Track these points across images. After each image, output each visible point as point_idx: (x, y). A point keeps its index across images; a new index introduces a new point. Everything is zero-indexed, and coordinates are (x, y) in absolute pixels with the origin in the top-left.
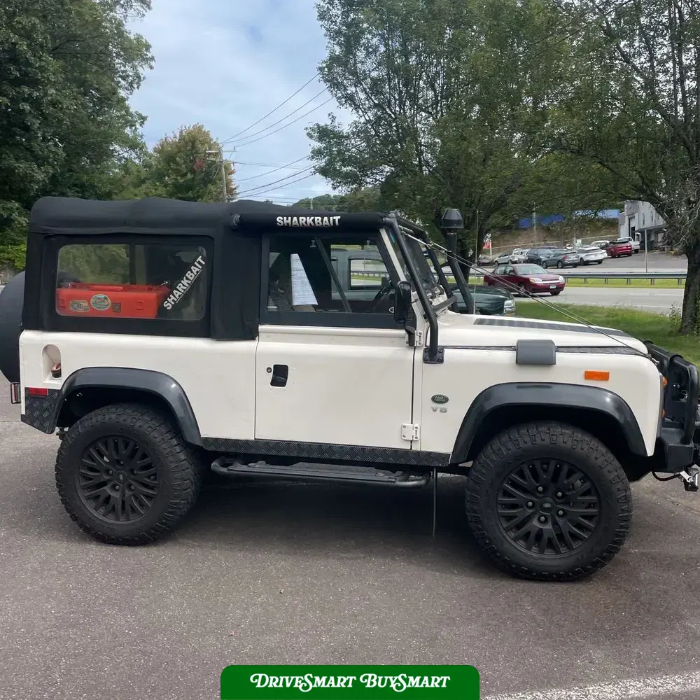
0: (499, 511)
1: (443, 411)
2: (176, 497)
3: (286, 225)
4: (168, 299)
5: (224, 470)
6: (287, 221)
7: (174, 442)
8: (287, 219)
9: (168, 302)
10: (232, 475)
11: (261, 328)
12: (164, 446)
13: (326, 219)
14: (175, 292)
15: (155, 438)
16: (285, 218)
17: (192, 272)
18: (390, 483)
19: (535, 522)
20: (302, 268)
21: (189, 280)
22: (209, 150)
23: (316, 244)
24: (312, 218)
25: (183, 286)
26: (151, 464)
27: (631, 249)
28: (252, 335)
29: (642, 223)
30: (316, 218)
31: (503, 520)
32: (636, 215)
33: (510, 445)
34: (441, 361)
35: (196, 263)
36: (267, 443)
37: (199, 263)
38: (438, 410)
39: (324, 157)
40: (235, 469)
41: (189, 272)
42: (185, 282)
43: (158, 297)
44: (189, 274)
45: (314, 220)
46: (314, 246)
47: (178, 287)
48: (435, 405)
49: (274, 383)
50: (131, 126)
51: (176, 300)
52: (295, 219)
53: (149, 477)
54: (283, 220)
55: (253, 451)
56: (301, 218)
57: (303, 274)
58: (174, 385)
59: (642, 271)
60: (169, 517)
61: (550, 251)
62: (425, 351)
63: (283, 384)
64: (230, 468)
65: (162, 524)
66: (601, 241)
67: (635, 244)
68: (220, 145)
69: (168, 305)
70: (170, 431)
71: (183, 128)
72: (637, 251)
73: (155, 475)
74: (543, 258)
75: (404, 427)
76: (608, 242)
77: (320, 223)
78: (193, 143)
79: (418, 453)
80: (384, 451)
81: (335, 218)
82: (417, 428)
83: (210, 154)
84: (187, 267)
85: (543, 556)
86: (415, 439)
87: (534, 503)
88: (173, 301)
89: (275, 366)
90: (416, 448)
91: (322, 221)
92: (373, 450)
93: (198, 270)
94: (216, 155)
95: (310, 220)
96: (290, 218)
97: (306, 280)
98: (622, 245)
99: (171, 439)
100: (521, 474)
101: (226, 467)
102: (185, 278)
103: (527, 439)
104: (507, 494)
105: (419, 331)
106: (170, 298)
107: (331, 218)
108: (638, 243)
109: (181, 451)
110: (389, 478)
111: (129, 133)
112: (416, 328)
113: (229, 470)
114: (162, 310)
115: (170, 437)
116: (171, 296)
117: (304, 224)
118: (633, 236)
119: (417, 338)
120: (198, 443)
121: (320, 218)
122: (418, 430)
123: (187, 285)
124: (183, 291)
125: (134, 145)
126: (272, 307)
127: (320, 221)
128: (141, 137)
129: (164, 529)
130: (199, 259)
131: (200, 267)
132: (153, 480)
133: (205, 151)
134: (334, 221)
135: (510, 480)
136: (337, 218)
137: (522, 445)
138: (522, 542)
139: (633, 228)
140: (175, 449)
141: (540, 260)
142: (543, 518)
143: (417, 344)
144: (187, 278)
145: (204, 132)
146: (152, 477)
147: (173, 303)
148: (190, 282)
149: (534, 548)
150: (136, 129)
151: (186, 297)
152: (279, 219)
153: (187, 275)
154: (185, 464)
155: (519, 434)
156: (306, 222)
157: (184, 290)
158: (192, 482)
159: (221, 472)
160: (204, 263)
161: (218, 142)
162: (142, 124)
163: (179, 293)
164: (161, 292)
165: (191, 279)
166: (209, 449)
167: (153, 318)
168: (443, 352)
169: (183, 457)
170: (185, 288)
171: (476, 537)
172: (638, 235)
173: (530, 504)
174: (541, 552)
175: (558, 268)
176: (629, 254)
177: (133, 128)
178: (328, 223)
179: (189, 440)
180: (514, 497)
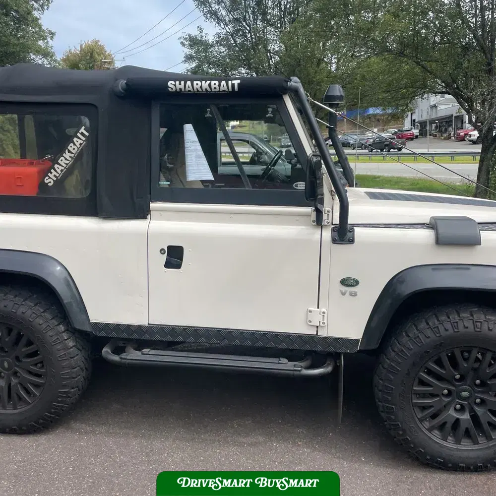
0: (414, 401)
1: (354, 295)
2: (64, 386)
3: (178, 90)
4: (49, 174)
5: (116, 358)
6: (180, 86)
7: (62, 328)
8: (180, 84)
9: (50, 178)
10: (125, 364)
11: (153, 205)
12: (51, 333)
13: (223, 83)
14: (56, 166)
15: (40, 325)
16: (178, 83)
17: (75, 144)
18: (295, 373)
19: (452, 412)
20: (196, 139)
21: (72, 153)
22: (105, 59)
23: (211, 113)
24: (208, 82)
25: (65, 160)
26: (37, 351)
27: (413, 135)
28: (142, 213)
29: (420, 117)
30: (213, 82)
31: (417, 410)
32: (416, 111)
33: (429, 333)
34: (351, 241)
35: (79, 135)
36: (162, 329)
37: (82, 134)
38: (348, 294)
39: (195, 60)
40: (128, 358)
41: (72, 144)
42: (67, 155)
43: (39, 172)
44: (71, 147)
45: (210, 85)
46: (208, 115)
47: (59, 161)
48: (344, 289)
49: (168, 265)
50: (44, 39)
51: (58, 175)
52: (189, 83)
53: (36, 365)
54: (175, 85)
55: (147, 337)
56: (195, 83)
57: (198, 146)
58: (59, 268)
59: (425, 151)
60: (59, 406)
61: (355, 137)
62: (333, 230)
63: (178, 266)
64: (123, 356)
65: (51, 413)
66: (391, 130)
67: (416, 132)
68: (113, 56)
69: (50, 181)
70: (57, 316)
71: (83, 42)
72: (417, 137)
73: (41, 362)
74: (352, 142)
75: (310, 311)
76: (396, 130)
77: (218, 88)
78: (92, 54)
79: (324, 339)
80: (288, 337)
81: (233, 82)
82: (324, 313)
83: (105, 62)
84: (70, 140)
85: (459, 447)
86: (321, 324)
87: (449, 391)
88: (55, 176)
89: (169, 247)
90: (322, 333)
91: (219, 86)
92: (276, 336)
93: (82, 142)
94: (110, 63)
95: (205, 85)
96: (183, 83)
97: (201, 153)
98: (407, 132)
99: (59, 324)
100: (439, 363)
101: (118, 354)
102: (67, 151)
103: (448, 326)
104: (422, 383)
105: (327, 209)
106: (51, 173)
107: (230, 82)
108: (418, 131)
109: (70, 337)
110: (295, 366)
111: (42, 45)
112: (323, 205)
113: (121, 358)
114: (43, 186)
115: (56, 323)
116: (52, 171)
117: (200, 89)
118: (414, 125)
119: (325, 217)
120: (88, 329)
121: (217, 83)
122: (326, 315)
123: (70, 159)
124: (65, 165)
125: (46, 54)
126: (164, 183)
127: (217, 86)
128: (51, 47)
129: (54, 418)
130: (82, 130)
131: (84, 139)
132: (40, 369)
133: (101, 60)
134: (233, 85)
135: (427, 368)
136: (236, 82)
137: (443, 332)
138: (436, 432)
139: (414, 120)
140: (63, 337)
141: (349, 143)
142: (458, 406)
143: (324, 223)
144: (69, 152)
145: (100, 46)
146: (39, 365)
147: (55, 179)
148: (72, 155)
149: (449, 438)
150: (47, 42)
151: (69, 172)
152: (171, 84)
153: (69, 148)
154: (74, 351)
155: (438, 320)
156: (201, 87)
157: (67, 164)
158: (82, 369)
159: (113, 360)
160: (87, 134)
161: (112, 53)
162: (52, 38)
163: (61, 168)
164: (42, 167)
165: (74, 152)
166: (99, 335)
167: (35, 195)
168: (353, 231)
169: (71, 343)
170: (67, 162)
171: (388, 426)
172: (417, 125)
173: (446, 392)
174: (458, 442)
175: (362, 149)
176: (412, 139)
177: (46, 41)
178: (225, 88)
179: (78, 327)
180: (431, 386)
